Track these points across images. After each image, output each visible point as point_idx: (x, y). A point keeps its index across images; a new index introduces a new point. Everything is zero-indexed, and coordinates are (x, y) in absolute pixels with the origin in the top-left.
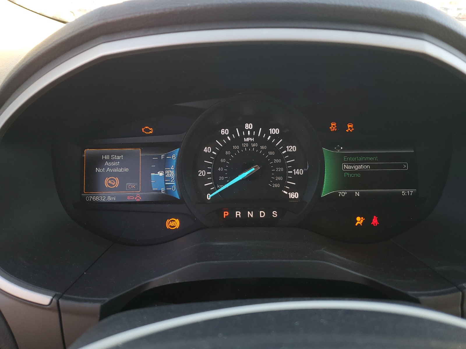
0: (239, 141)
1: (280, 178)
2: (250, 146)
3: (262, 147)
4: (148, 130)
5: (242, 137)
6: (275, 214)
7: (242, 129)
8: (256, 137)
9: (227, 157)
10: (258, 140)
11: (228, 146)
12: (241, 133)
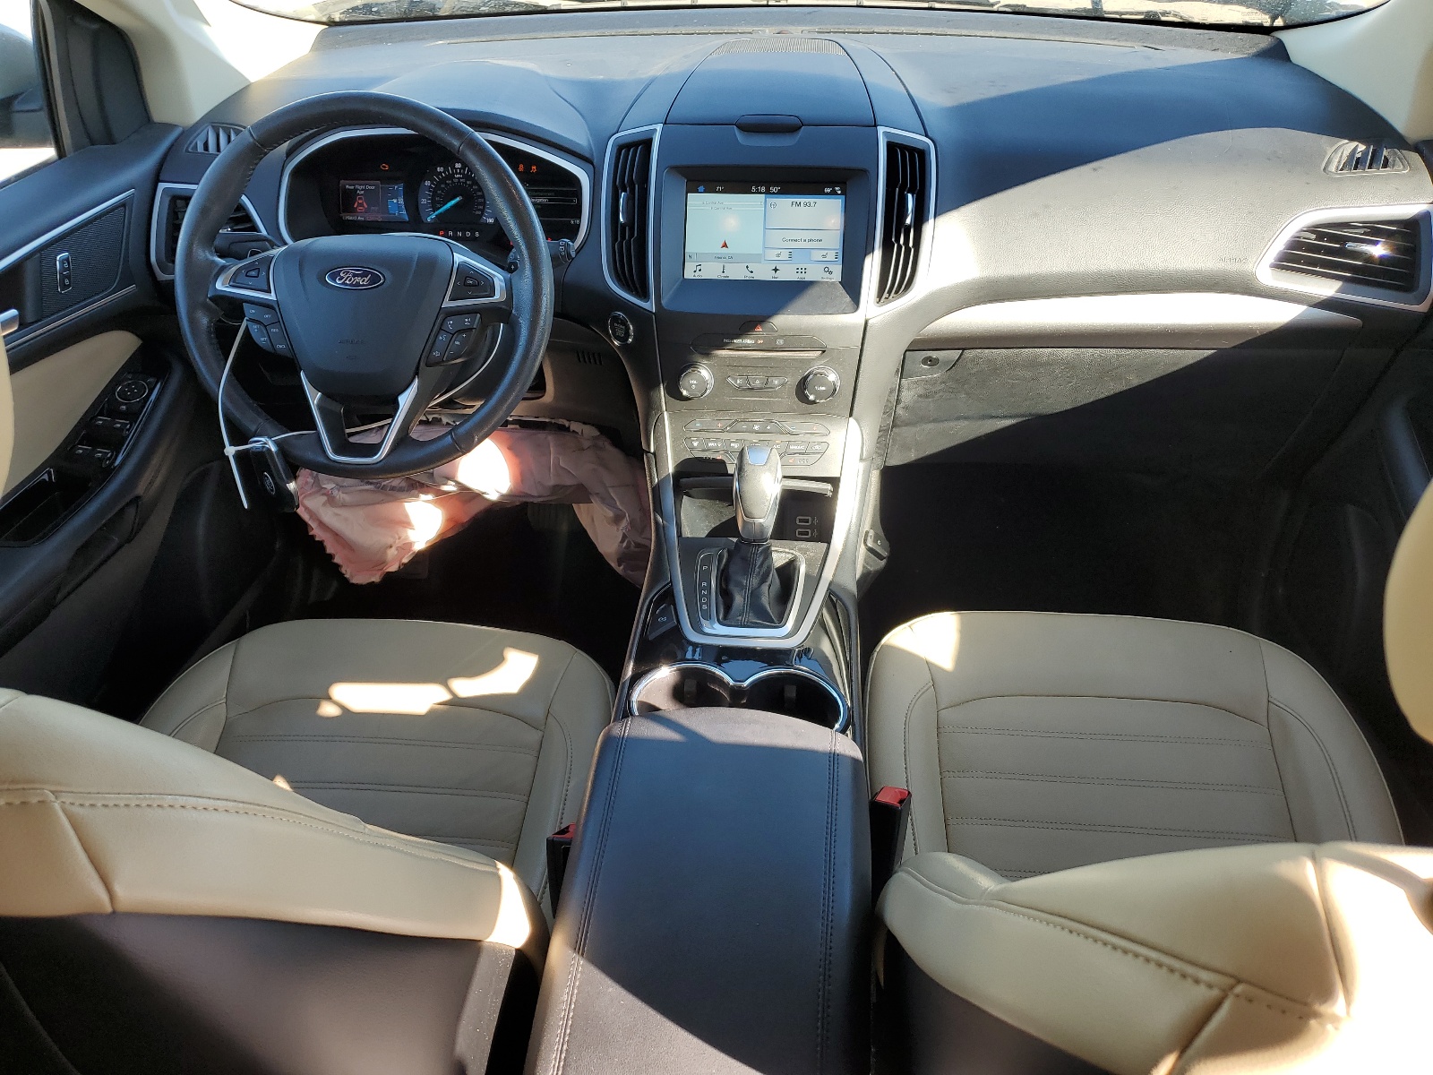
0: (451, 177)
1: (481, 207)
2: (459, 182)
3: (468, 182)
4: (385, 167)
5: (453, 174)
6: (477, 234)
7: (453, 167)
8: (463, 174)
9: (442, 190)
10: (465, 176)
11: (443, 181)
12: (452, 171)
